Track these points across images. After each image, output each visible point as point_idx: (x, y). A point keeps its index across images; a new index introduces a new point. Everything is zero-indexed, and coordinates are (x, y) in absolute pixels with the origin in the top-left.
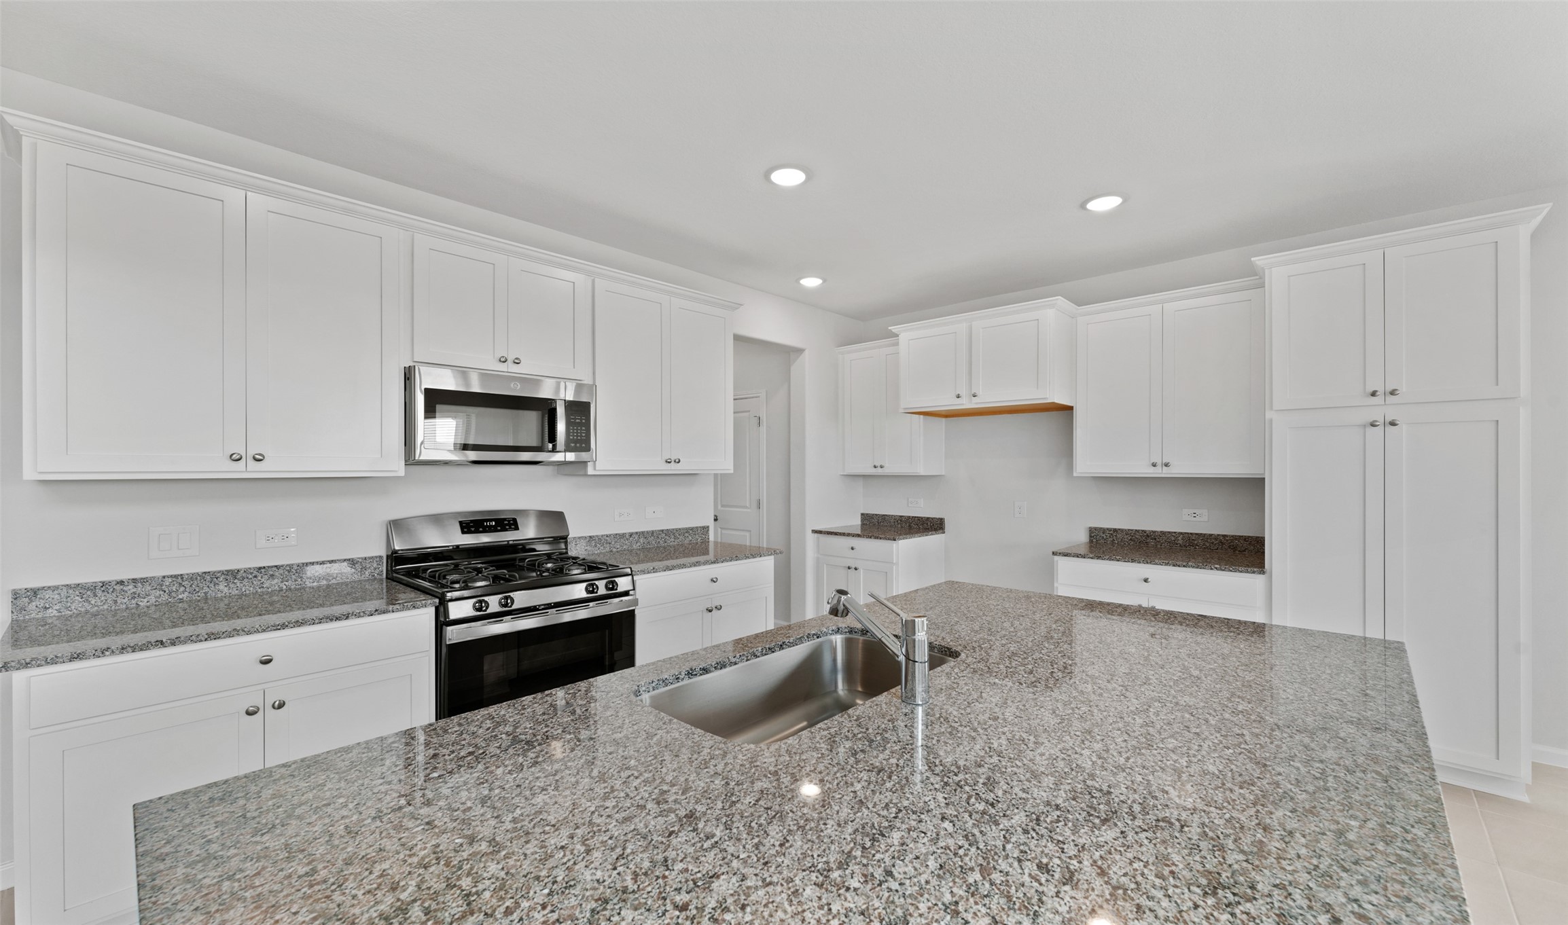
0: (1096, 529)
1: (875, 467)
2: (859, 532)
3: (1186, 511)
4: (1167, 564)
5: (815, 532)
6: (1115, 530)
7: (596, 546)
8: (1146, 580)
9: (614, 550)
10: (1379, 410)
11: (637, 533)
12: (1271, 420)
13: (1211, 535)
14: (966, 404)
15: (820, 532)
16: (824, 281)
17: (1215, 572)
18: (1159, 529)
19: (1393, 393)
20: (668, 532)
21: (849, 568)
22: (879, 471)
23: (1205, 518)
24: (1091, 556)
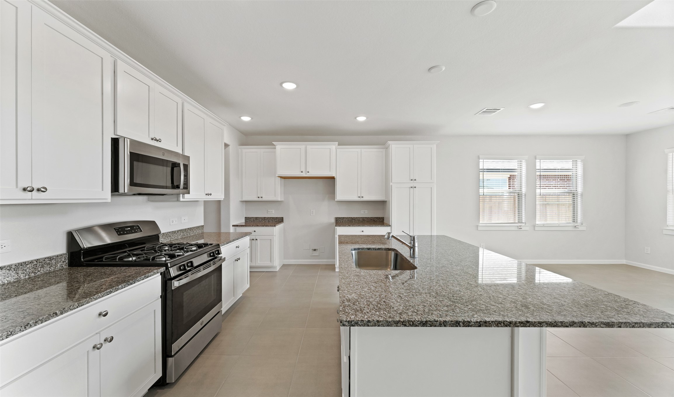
0: (337, 218)
1: (259, 197)
2: (244, 224)
3: (362, 211)
4: (368, 226)
5: (233, 226)
6: (343, 218)
7: (165, 238)
8: (363, 231)
9: (172, 240)
10: (413, 184)
11: (180, 230)
12: (392, 185)
13: (369, 217)
14: (304, 175)
15: (237, 226)
16: (252, 119)
17: (380, 227)
18: (355, 217)
19: (415, 180)
20: (190, 229)
21: (253, 240)
22: (260, 199)
23: (367, 213)
24: (347, 226)
